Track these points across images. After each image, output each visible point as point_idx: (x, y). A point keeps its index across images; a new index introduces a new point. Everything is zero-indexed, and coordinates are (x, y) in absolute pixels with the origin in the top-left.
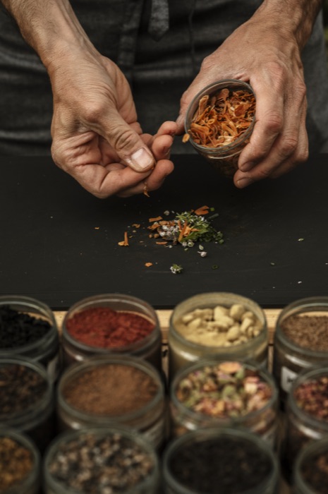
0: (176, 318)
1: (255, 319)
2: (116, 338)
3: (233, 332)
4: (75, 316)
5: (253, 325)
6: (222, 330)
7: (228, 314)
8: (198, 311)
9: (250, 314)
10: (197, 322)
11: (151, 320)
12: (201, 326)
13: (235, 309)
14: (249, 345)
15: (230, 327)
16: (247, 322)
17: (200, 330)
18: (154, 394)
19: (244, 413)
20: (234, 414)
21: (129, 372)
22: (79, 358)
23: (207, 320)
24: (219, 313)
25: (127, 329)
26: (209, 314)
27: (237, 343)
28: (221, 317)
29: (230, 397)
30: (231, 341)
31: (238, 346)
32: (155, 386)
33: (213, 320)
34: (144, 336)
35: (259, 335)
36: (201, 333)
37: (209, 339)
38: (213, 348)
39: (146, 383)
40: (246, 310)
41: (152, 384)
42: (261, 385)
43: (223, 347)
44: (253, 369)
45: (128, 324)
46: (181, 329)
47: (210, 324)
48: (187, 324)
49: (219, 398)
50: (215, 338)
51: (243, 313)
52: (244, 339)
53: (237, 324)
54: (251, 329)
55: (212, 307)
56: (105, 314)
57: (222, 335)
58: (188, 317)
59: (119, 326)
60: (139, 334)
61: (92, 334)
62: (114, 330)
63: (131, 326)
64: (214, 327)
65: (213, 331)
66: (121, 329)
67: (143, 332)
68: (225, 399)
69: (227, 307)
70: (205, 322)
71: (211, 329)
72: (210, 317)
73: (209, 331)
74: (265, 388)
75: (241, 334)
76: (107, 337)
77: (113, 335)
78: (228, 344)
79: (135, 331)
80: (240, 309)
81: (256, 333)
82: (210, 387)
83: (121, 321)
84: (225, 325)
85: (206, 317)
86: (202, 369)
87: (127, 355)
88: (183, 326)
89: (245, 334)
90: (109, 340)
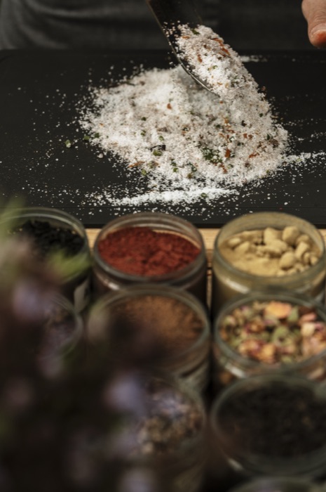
0: (221, 241)
1: (311, 243)
2: (156, 264)
3: (287, 258)
4: (109, 236)
5: (308, 251)
6: (274, 256)
7: (280, 238)
8: (247, 233)
9: (305, 237)
10: (245, 246)
11: (195, 244)
12: (250, 251)
13: (288, 232)
14: (306, 274)
15: (283, 252)
16: (302, 247)
17: (249, 256)
18: (199, 331)
19: (299, 360)
20: (287, 359)
21: (168, 305)
22: (113, 286)
23: (257, 244)
24: (269, 235)
25: (168, 253)
26: (259, 237)
27: (292, 271)
28: (273, 241)
29: (282, 340)
30: (285, 269)
31: (294, 275)
32: (200, 322)
33: (263, 244)
34: (187, 262)
35: (318, 263)
36: (250, 259)
37: (260, 266)
38: (264, 278)
39: (189, 318)
40: (301, 233)
41: (196, 319)
42: (319, 325)
43: (275, 277)
44: (308, 305)
45: (169, 247)
46: (227, 254)
47: (260, 248)
48: (234, 248)
49: (269, 341)
50: (266, 265)
51: (298, 236)
52: (299, 266)
53: (291, 249)
54: (307, 255)
55: (263, 229)
56: (142, 234)
57: (275, 261)
58: (235, 241)
59: (159, 249)
60: (181, 260)
61: (128, 258)
62: (152, 254)
63: (173, 250)
64: (265, 253)
65: (263, 257)
66: (161, 254)
67: (186, 258)
68: (276, 342)
69: (279, 229)
70: (253, 246)
71: (262, 254)
72: (260, 241)
73: (259, 256)
74: (322, 328)
75: (297, 261)
76: (144, 262)
77: (151, 260)
78: (281, 273)
79: (177, 257)
80: (294, 232)
81: (314, 260)
82: (259, 327)
83: (161, 244)
84: (277, 250)
85: (256, 240)
86: (250, 304)
87: (164, 285)
88: (229, 250)
89: (301, 261)
90: (147, 266)
